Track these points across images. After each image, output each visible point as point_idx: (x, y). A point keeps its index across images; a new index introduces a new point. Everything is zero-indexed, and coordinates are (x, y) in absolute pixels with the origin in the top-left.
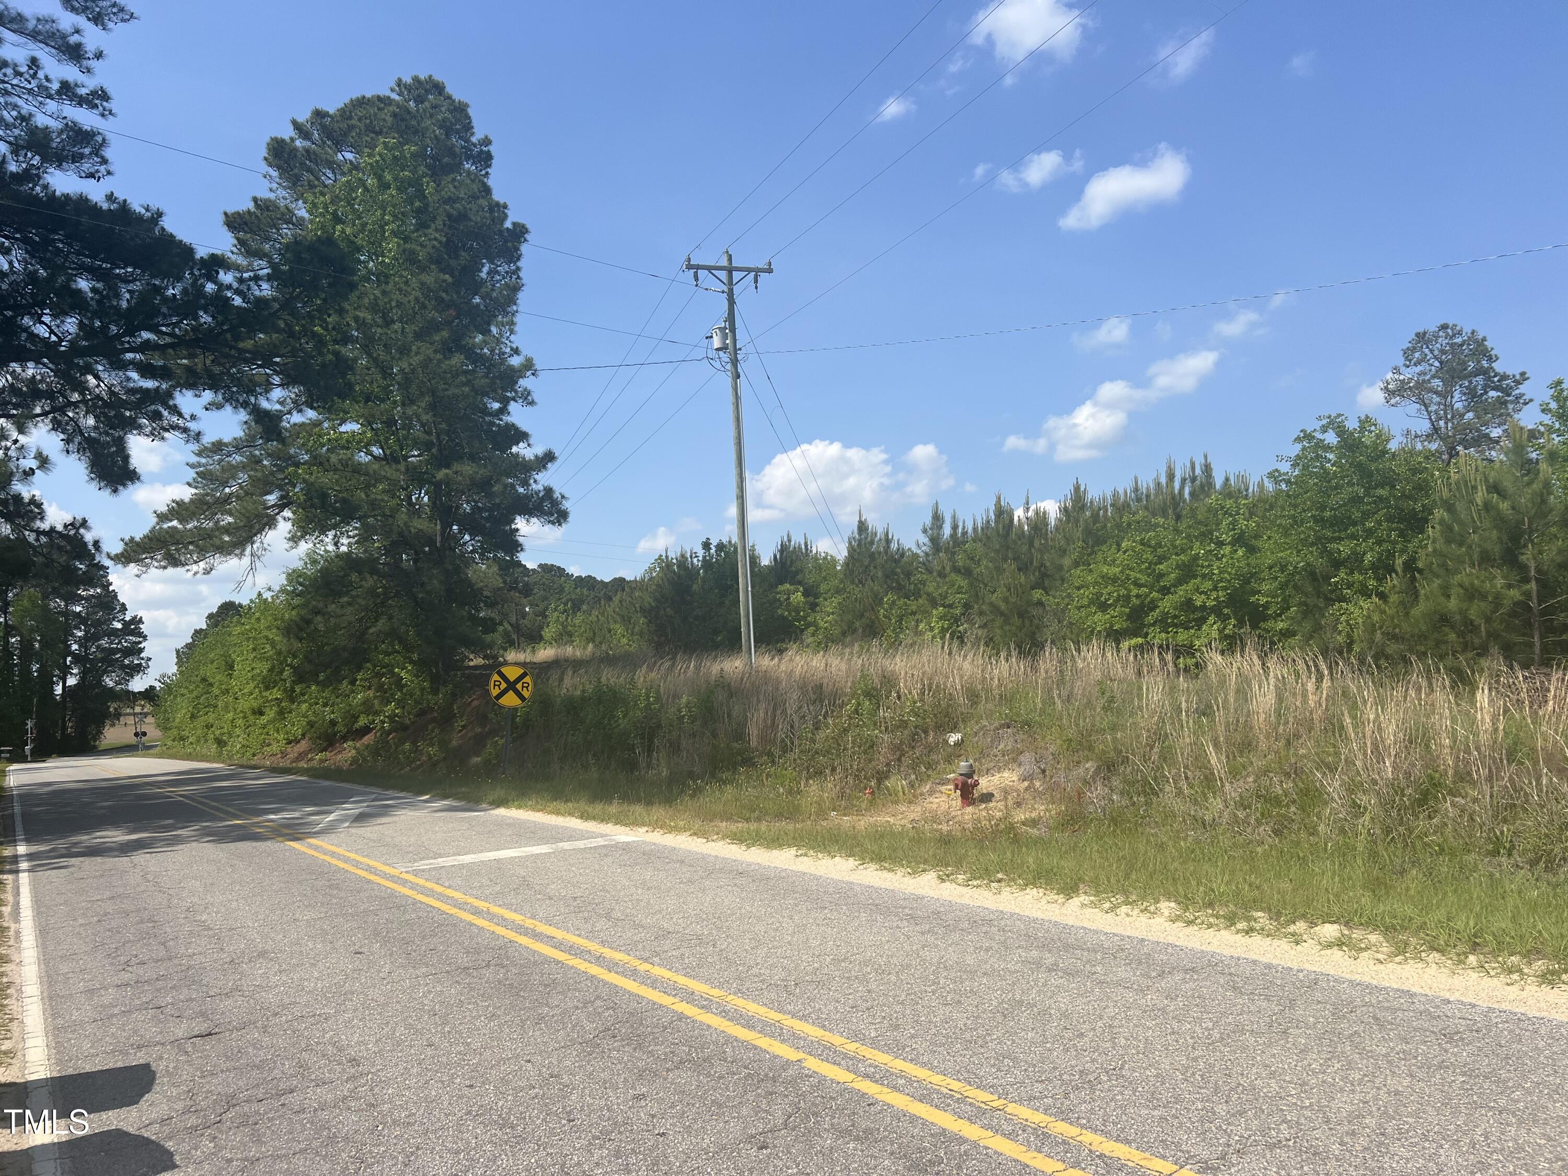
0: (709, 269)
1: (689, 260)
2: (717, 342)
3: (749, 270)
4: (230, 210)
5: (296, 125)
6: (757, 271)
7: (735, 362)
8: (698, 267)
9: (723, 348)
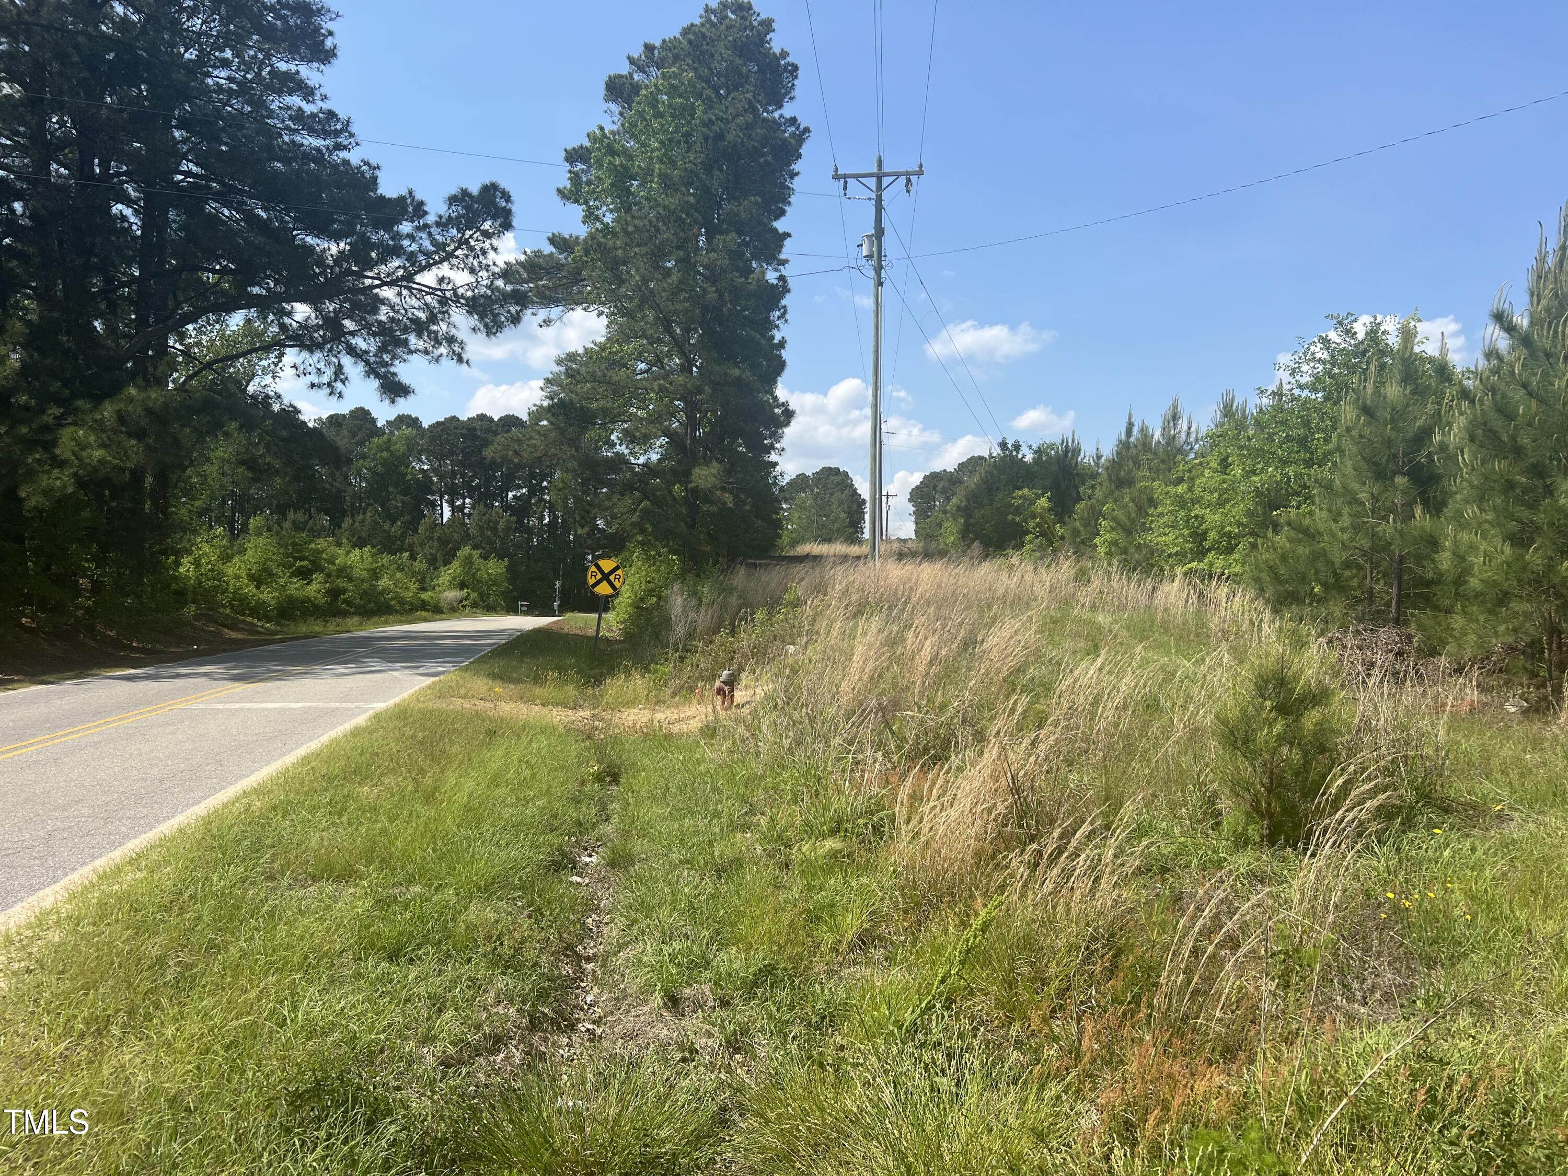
0: (856, 176)
1: (836, 170)
2: (865, 251)
3: (898, 175)
4: (569, 148)
5: (632, 61)
6: (908, 174)
7: (879, 269)
8: (845, 177)
9: (869, 257)
